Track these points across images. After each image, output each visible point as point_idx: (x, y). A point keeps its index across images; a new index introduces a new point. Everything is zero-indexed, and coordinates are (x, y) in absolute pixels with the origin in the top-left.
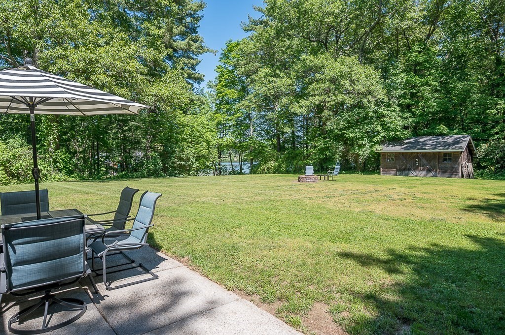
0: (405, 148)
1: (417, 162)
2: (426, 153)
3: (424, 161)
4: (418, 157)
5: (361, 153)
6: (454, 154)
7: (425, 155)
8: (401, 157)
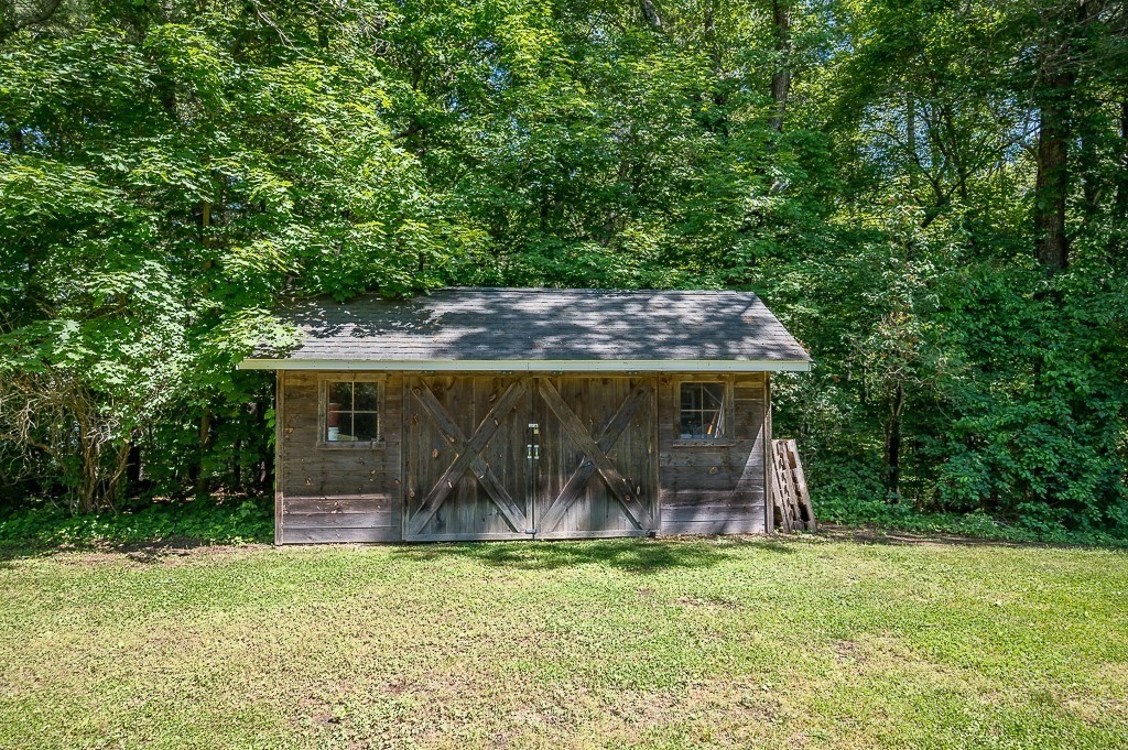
0: (464, 347)
1: (533, 440)
2: (586, 379)
3: (576, 436)
4: (539, 410)
5: (110, 372)
6: (739, 392)
7: (580, 393)
8: (429, 406)
